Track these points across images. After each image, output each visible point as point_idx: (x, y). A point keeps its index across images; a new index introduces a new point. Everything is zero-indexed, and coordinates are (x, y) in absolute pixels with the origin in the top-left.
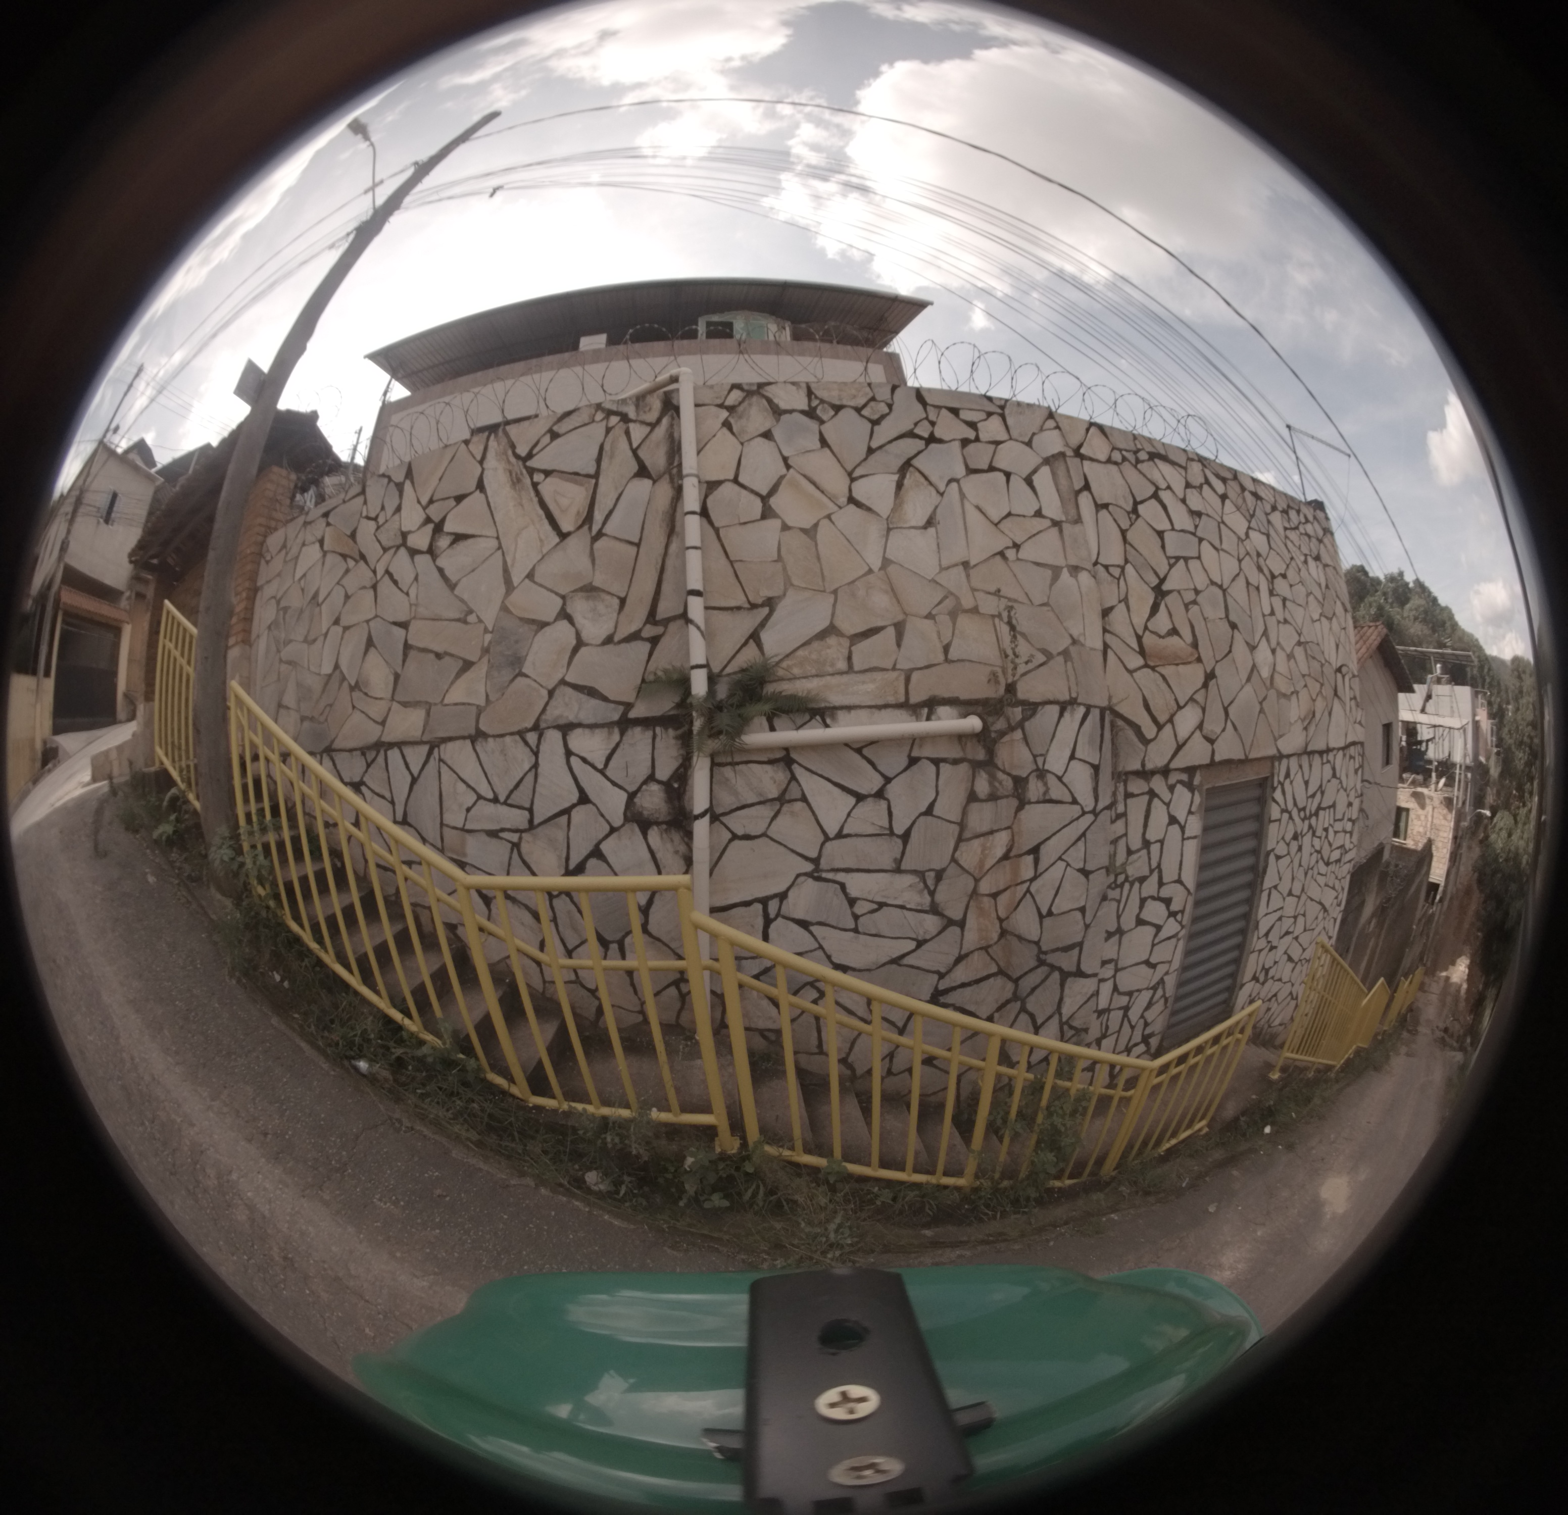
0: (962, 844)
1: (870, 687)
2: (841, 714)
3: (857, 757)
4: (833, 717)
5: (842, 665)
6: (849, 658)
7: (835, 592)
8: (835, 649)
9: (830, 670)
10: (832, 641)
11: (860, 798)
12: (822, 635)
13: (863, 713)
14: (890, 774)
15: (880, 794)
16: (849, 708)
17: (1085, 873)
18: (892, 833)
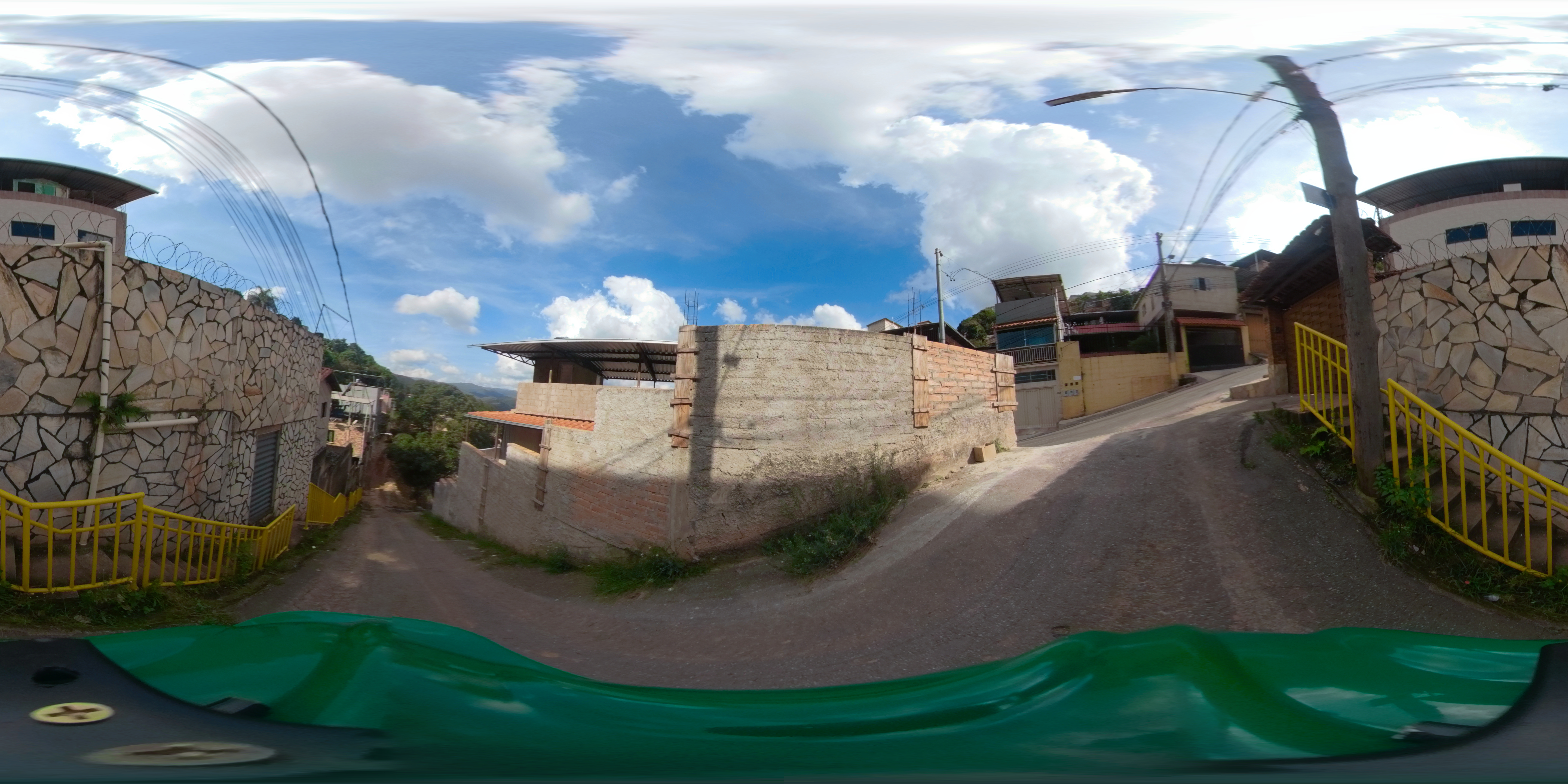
0: (185, 461)
1: (161, 404)
2: (153, 416)
3: (155, 431)
4: (149, 416)
5: (153, 396)
6: (156, 393)
7: (154, 366)
8: (151, 389)
9: (149, 397)
10: (151, 386)
11: (155, 446)
12: (148, 383)
13: (159, 415)
14: (165, 437)
15: (161, 445)
16: (155, 413)
17: (221, 467)
18: (164, 459)
